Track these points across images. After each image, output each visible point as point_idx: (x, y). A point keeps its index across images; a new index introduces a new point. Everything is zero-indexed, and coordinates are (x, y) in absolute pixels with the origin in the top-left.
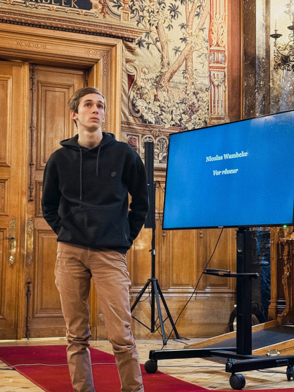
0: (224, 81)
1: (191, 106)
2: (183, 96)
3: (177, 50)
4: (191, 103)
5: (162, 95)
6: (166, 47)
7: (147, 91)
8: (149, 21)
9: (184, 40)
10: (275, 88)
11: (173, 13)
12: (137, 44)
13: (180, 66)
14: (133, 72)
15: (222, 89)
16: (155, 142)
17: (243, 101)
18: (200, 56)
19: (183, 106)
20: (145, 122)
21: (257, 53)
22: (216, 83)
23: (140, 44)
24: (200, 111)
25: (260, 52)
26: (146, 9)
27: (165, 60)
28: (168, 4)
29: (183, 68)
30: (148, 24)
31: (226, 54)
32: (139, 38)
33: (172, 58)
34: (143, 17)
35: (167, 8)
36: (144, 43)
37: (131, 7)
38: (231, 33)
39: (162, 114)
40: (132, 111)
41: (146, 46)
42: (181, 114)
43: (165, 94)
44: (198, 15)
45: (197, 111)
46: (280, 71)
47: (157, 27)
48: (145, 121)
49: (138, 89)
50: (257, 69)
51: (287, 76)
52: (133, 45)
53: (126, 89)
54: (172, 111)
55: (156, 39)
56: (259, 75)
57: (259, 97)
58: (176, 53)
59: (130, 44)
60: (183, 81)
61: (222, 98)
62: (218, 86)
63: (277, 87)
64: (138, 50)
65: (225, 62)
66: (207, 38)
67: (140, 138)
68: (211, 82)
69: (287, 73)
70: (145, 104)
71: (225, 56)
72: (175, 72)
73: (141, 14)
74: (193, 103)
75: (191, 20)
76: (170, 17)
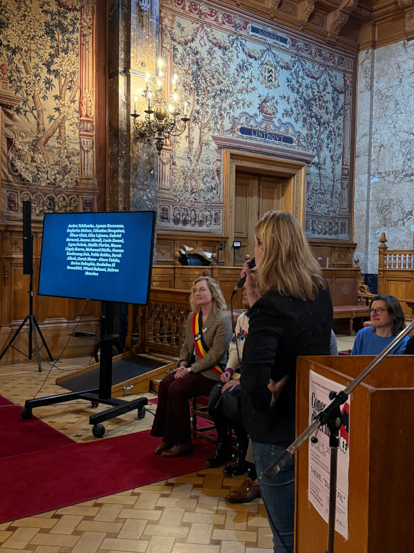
0: (92, 147)
1: (64, 167)
2: (57, 158)
3: (51, 118)
4: (64, 165)
5: (39, 157)
6: (41, 115)
7: (24, 153)
8: (26, 91)
9: (57, 109)
10: (134, 158)
11: (47, 85)
12: (15, 111)
13: (54, 133)
14: (12, 136)
15: (90, 154)
16: (33, 197)
17: (108, 165)
18: (71, 125)
19: (57, 168)
20: (24, 181)
21: (120, 127)
22: (86, 149)
23: (18, 111)
24: (72, 172)
25: (122, 126)
26: (24, 80)
27: (41, 127)
28: (43, 77)
29: (56, 134)
30: (25, 94)
31: (94, 123)
32: (17, 106)
33: (47, 125)
34: (21, 87)
35: (43, 80)
36: (22, 111)
37: (9, 78)
38: (98, 106)
39: (38, 174)
40: (11, 170)
41: (23, 113)
42: (55, 175)
43: (41, 156)
44: (70, 88)
45: (70, 172)
46: (138, 143)
47: (33, 97)
48: (23, 179)
49: (17, 151)
50: (120, 140)
51: (143, 148)
52: (11, 112)
53: (6, 150)
54: (47, 172)
55: (33, 107)
56: (122, 146)
57: (121, 164)
58: (50, 121)
59: (8, 111)
60: (57, 145)
61: (90, 162)
62: (87, 151)
63: (135, 156)
64: (16, 116)
65: (93, 131)
66: (78, 110)
67: (19, 193)
68: (81, 147)
69: (143, 146)
70: (23, 165)
71: (93, 126)
72: (49, 137)
73: (19, 84)
74: (66, 165)
75: (63, 92)
76: (45, 89)
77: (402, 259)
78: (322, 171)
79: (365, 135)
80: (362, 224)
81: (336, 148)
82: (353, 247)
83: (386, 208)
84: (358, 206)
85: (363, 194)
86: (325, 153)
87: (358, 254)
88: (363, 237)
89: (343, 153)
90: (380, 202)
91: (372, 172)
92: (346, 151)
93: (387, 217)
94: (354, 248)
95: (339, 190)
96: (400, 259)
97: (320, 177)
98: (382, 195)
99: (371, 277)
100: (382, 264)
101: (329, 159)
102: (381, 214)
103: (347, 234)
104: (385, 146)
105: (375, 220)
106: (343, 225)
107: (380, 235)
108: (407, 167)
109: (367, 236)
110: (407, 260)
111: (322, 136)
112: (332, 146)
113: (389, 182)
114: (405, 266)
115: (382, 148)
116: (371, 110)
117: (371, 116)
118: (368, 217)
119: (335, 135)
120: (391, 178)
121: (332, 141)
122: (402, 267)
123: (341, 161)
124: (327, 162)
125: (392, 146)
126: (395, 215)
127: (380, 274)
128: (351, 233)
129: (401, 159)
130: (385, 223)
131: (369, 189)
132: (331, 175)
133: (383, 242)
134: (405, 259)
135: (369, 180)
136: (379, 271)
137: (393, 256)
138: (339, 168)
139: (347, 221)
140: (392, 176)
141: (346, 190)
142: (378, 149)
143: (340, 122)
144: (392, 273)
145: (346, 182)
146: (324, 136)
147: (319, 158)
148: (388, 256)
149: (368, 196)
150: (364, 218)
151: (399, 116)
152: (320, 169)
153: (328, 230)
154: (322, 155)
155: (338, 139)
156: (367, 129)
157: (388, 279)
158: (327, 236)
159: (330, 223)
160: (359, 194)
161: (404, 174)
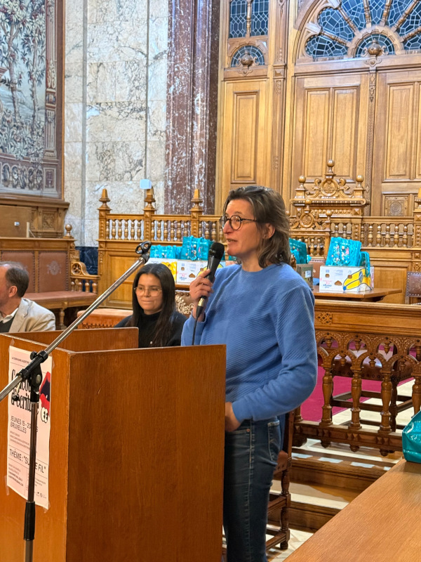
77: (130, 226)
78: (17, 94)
79: (77, 46)
80: (77, 175)
81: (37, 61)
82: (65, 207)
83: (109, 154)
84: (70, 149)
85: (76, 131)
86: (20, 67)
87: (71, 219)
88: (78, 193)
89: (47, 69)
90: (100, 145)
91: (88, 101)
92: (51, 66)
93: (109, 166)
94: (66, 210)
95: (43, 123)
96: (127, 226)
97: (14, 102)
98: (103, 136)
99: (89, 251)
100: (103, 233)
101: (25, 78)
102: (102, 162)
103: (54, 189)
104: (105, 65)
105: (93, 171)
106: (49, 175)
107: (100, 191)
108: (134, 99)
109: (83, 193)
110: (136, 227)
111: (15, 42)
112: (30, 57)
113: (112, 118)
114: (133, 236)
115: (101, 67)
116: (85, 11)
117: (85, 19)
118: (84, 165)
119: (34, 41)
120: (114, 112)
121: (29, 50)
122: (129, 238)
123: (43, 81)
124: (23, 80)
125: (114, 67)
126: (120, 164)
127: (101, 247)
128: (60, 187)
129: (127, 86)
130: (107, 175)
131: (84, 125)
132: (30, 101)
133: (104, 202)
134: (133, 226)
135: (84, 112)
136: (100, 242)
137: (117, 222)
138: (41, 91)
139: (55, 170)
140: (115, 109)
141: (52, 125)
142: (96, 68)
143: (41, 23)
144: (116, 246)
145: (52, 113)
146: (18, 42)
147: (11, 74)
148: (111, 221)
149: (84, 135)
150: (79, 167)
151: (123, 25)
152: (13, 90)
153: (27, 181)
154: (15, 69)
155: (39, 47)
156: (80, 37)
157: (112, 253)
158: (26, 191)
159: (31, 172)
160: (71, 132)
161: (131, 107)
